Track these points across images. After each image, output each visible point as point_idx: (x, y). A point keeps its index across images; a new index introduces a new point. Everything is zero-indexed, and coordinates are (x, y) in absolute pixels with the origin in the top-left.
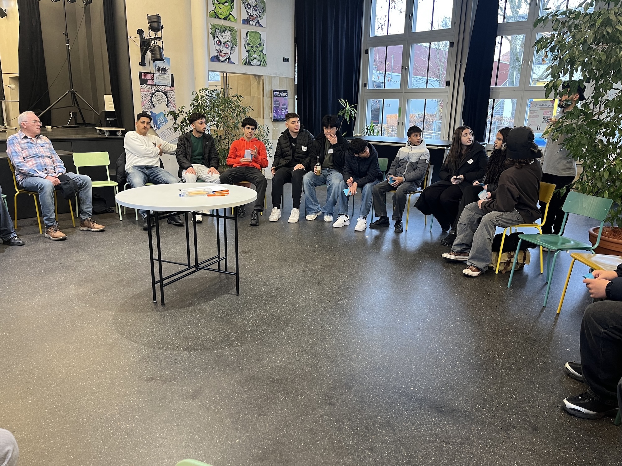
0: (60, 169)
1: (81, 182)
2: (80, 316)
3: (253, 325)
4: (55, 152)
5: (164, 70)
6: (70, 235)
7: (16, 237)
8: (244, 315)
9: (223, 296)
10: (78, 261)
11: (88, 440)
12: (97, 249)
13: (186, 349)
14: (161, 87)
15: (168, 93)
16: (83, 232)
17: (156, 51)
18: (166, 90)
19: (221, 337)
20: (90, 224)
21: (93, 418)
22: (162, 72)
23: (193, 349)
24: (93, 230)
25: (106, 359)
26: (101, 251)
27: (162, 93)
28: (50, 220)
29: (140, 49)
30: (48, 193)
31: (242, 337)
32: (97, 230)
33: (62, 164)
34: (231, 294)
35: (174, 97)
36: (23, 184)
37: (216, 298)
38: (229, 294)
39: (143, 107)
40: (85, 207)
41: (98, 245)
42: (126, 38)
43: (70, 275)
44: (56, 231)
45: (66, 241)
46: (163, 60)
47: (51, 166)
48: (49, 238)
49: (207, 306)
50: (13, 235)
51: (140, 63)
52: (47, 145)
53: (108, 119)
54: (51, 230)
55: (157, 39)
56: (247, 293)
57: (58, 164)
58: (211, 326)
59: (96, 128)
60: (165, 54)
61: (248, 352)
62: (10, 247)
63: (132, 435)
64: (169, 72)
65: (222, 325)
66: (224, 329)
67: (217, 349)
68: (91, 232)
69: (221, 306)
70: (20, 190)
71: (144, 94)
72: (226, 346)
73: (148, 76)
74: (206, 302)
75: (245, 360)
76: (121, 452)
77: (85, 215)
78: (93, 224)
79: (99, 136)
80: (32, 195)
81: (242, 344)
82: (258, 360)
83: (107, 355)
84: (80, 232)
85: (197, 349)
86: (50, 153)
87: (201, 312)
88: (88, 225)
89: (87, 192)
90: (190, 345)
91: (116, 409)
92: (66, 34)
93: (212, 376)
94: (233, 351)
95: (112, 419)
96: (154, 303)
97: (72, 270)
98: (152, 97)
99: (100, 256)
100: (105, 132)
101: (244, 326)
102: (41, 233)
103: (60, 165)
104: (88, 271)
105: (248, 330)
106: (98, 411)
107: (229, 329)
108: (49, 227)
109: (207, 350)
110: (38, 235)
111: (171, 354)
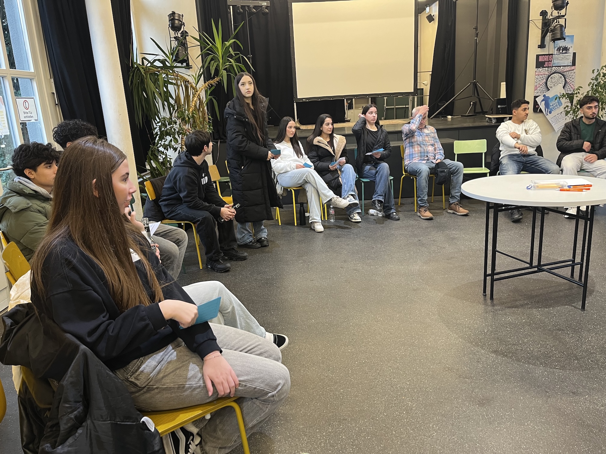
0: (439, 156)
1: (454, 168)
2: (414, 290)
3: (587, 350)
4: (438, 140)
5: (566, 49)
6: (437, 216)
7: (395, 212)
8: (580, 335)
9: (563, 307)
10: (434, 241)
11: (374, 401)
12: (454, 232)
13: (495, 352)
14: (559, 68)
15: (567, 74)
16: (449, 214)
17: (557, 30)
18: (566, 70)
19: (540, 352)
20: (456, 208)
21: (386, 383)
22: (562, 52)
23: (502, 354)
24: (458, 213)
25: (418, 335)
26: (456, 235)
27: (559, 74)
28: (422, 201)
29: (540, 31)
30: (423, 177)
31: (566, 359)
32: (461, 214)
33: (442, 152)
34: (575, 307)
35: (574, 77)
36: (408, 168)
37: (553, 307)
38: (572, 306)
39: (535, 92)
40: (454, 192)
41: (457, 228)
42: (527, 22)
43: (422, 252)
44: (426, 211)
45: (432, 221)
46: (564, 39)
47: (432, 153)
48: (420, 216)
49: (539, 313)
50: (393, 211)
51: (538, 45)
52: (432, 134)
53: (499, 106)
54: (422, 210)
55: (559, 17)
56: (597, 310)
57: (438, 151)
58: (534, 336)
59: (486, 116)
60: (567, 32)
61: (565, 379)
62: (389, 220)
63: (410, 413)
64: (571, 51)
65: (547, 339)
66: (548, 345)
67: (529, 363)
68: (455, 215)
69: (556, 317)
70: (406, 174)
71: (539, 77)
72: (541, 364)
73: (546, 58)
74: (540, 308)
75: (557, 388)
76: (395, 424)
77: (453, 199)
78: (459, 208)
79: (487, 124)
80: (413, 178)
81: (563, 368)
82: (574, 393)
83: (420, 332)
84: (447, 214)
85: (506, 356)
86: (434, 141)
87: (528, 318)
88: (454, 209)
89: (458, 177)
90: (501, 349)
91: (407, 384)
92: (476, 29)
93: (510, 390)
94: (547, 372)
95: (400, 391)
96: (484, 295)
97: (425, 248)
98: (547, 80)
99: (453, 239)
100: (493, 119)
101: (574, 348)
102: (416, 212)
103: (440, 152)
104: (438, 251)
105: (577, 354)
106: (392, 379)
107: (554, 346)
108: (421, 207)
109: (518, 360)
110: (413, 213)
111: (478, 352)
